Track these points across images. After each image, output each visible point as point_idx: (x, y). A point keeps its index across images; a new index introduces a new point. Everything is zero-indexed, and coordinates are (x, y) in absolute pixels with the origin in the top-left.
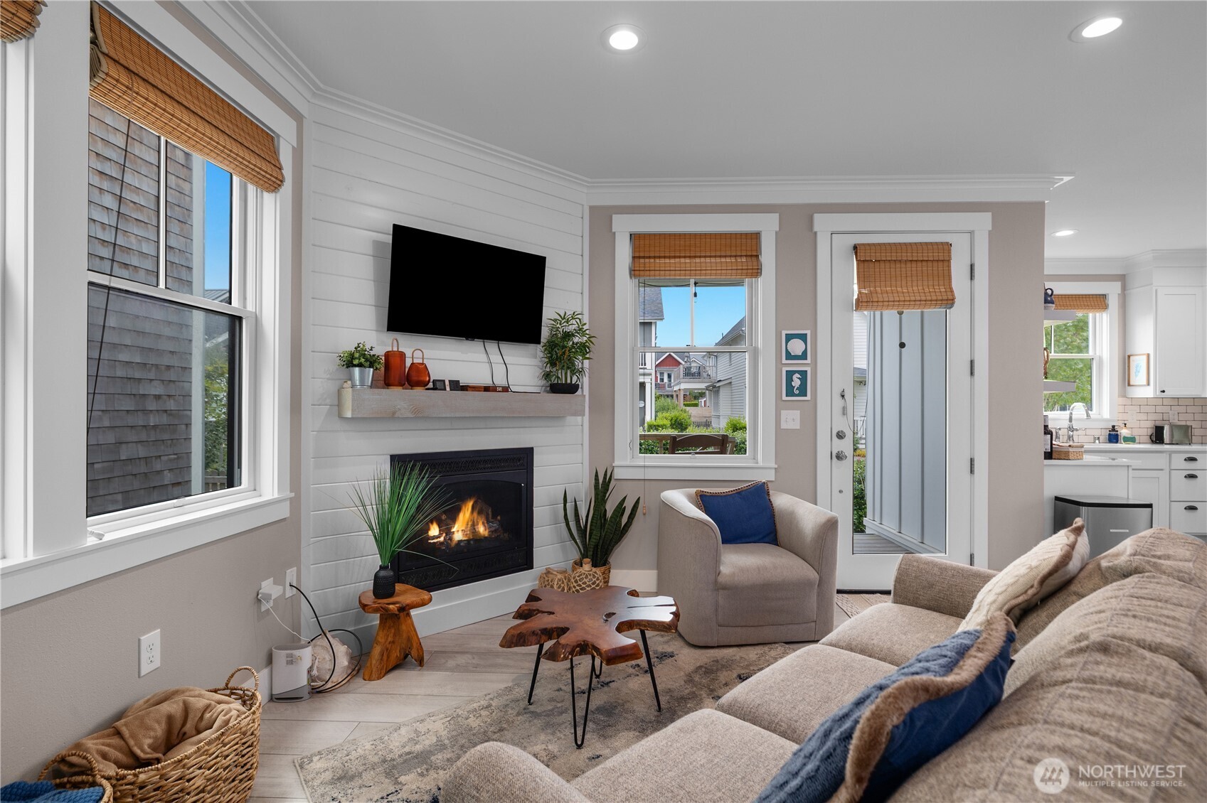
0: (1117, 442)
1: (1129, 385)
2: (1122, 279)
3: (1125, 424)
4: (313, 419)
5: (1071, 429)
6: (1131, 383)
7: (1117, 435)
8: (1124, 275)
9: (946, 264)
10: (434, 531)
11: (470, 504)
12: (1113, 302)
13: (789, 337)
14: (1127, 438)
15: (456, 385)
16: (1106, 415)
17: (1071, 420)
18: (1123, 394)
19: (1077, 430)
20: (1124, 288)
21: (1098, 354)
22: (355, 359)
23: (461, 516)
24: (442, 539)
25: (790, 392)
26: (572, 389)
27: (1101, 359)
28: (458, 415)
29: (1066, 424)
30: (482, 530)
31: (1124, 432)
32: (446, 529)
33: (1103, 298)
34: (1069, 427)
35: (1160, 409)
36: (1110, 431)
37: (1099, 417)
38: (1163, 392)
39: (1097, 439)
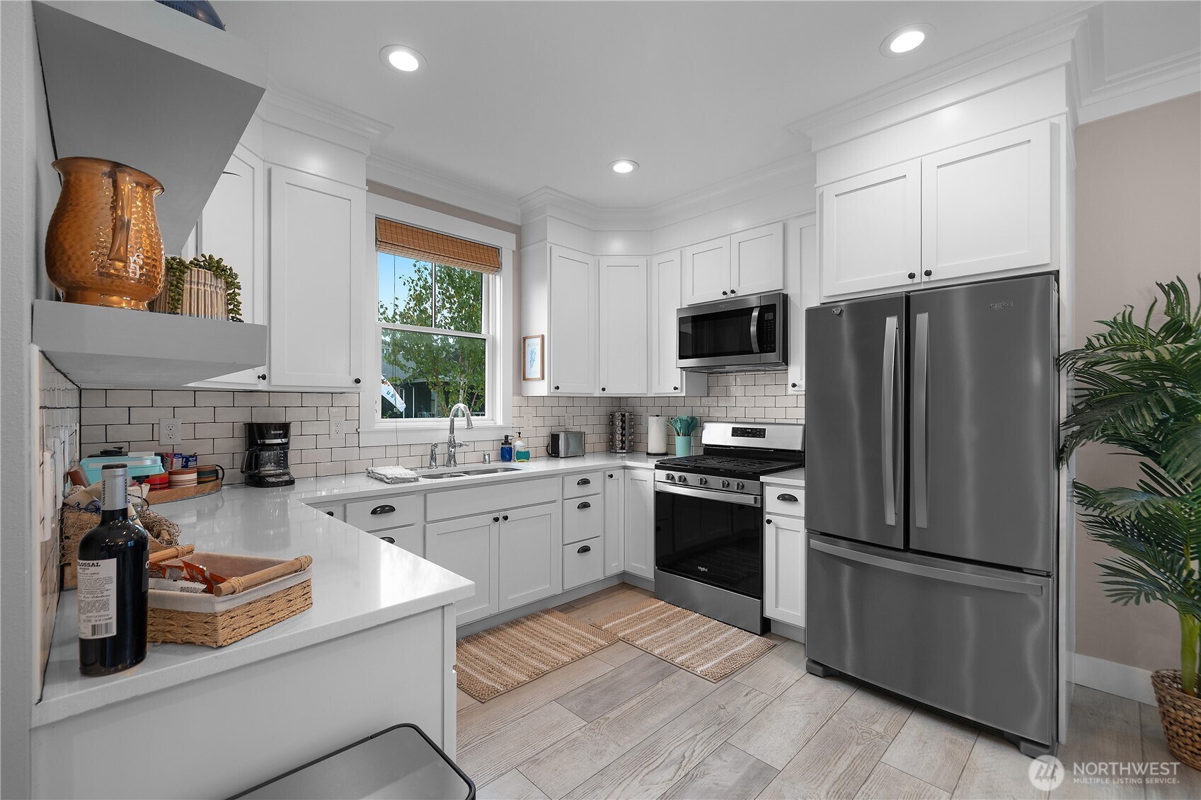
0: (510, 460)
1: (525, 379)
2: (517, 230)
3: (520, 433)
5: (452, 444)
6: (526, 377)
7: (511, 448)
8: (520, 227)
12: (507, 259)
14: (521, 452)
16: (500, 422)
17: (452, 430)
18: (518, 391)
19: (461, 445)
20: (520, 244)
21: (491, 333)
27: (494, 339)
29: (446, 436)
31: (518, 445)
33: (496, 251)
34: (450, 442)
35: (557, 411)
36: (503, 444)
37: (491, 424)
38: (557, 388)
39: (487, 457)
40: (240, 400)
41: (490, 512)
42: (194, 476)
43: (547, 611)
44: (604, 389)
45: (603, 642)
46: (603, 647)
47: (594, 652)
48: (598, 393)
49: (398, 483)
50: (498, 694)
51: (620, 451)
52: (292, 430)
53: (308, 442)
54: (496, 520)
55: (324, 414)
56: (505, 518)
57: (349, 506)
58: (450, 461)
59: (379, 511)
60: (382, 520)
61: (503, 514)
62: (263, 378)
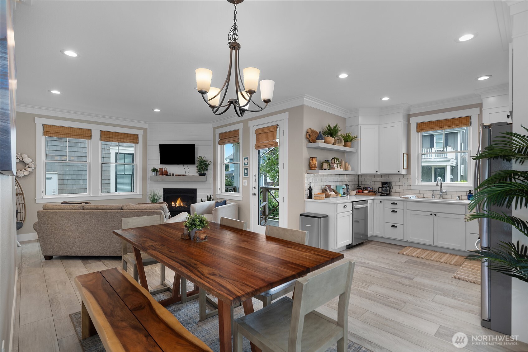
4: (148, 182)
9: (275, 132)
10: (173, 203)
11: (179, 199)
13: (245, 159)
15: (173, 175)
17: (441, 186)
21: (469, 150)
22: (154, 170)
23: (178, 201)
24: (174, 205)
25: (245, 175)
26: (204, 175)
28: (173, 181)
30: (182, 204)
32: (175, 203)
33: (469, 118)
36: (468, 193)
39: (458, 197)
40: (383, 177)
41: (431, 212)
42: (367, 192)
45: (452, 263)
46: (449, 264)
47: (444, 263)
49: (402, 198)
50: (403, 254)
52: (393, 184)
53: (397, 187)
54: (431, 214)
55: (401, 180)
56: (435, 215)
57: (386, 201)
58: (440, 197)
59: (393, 203)
60: (394, 206)
61: (435, 213)
62: (377, 172)
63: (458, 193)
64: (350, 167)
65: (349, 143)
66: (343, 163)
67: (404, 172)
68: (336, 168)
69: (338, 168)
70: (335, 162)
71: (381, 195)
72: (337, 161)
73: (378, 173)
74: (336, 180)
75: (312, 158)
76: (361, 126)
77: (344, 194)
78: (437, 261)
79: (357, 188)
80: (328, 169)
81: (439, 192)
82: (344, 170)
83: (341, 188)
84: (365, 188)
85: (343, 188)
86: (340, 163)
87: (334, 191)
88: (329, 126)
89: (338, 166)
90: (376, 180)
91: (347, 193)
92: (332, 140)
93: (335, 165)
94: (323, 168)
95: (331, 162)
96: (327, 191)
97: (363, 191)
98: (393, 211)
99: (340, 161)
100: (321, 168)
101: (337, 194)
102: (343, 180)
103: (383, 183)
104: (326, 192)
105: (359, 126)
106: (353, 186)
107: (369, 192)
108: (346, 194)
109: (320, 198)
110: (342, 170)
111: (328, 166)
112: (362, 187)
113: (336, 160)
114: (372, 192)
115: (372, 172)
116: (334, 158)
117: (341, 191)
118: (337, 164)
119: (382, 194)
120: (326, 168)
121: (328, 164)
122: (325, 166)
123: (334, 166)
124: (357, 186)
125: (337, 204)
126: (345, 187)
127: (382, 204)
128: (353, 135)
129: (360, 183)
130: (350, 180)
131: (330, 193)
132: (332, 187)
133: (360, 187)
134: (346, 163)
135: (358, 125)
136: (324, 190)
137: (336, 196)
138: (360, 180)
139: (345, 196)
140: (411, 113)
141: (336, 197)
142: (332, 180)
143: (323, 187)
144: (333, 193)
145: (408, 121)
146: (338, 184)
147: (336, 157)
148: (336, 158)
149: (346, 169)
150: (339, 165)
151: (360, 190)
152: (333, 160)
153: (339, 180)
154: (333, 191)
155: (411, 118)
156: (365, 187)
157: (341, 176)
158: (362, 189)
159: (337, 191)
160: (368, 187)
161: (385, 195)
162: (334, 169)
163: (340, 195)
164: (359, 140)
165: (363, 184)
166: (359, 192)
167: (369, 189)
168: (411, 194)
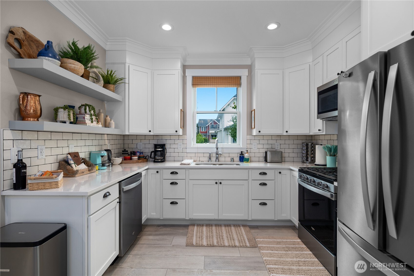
1: (252, 128)
2: (250, 67)
3: (247, 151)
7: (244, 157)
8: (251, 65)
12: (244, 81)
14: (246, 159)
16: (241, 146)
17: (217, 148)
18: (250, 133)
20: (251, 73)
21: (239, 111)
27: (240, 113)
29: (214, 150)
31: (246, 156)
33: (239, 78)
34: (216, 153)
35: (270, 142)
36: (240, 155)
37: (238, 146)
38: (260, 132)
39: (232, 160)
40: (155, 138)
41: (215, 180)
42: (137, 157)
43: (244, 226)
44: (287, 132)
45: (248, 245)
46: (246, 247)
47: (241, 247)
48: (285, 134)
49: (183, 165)
50: (192, 245)
51: (306, 162)
52: (167, 146)
53: (172, 150)
54: (216, 183)
55: (177, 142)
56: (221, 183)
57: (164, 170)
58: (216, 160)
59: (172, 173)
60: (174, 176)
61: (220, 181)
62: (150, 131)
63: (231, 155)
64: (114, 123)
65: (111, 86)
66: (102, 116)
67: (180, 132)
68: (88, 121)
69: (92, 122)
70: (86, 112)
71: (155, 162)
72: (90, 111)
73: (151, 133)
74: (88, 143)
75: (26, 93)
76: (129, 66)
77: (103, 165)
78: (233, 247)
79: (123, 154)
80: (71, 123)
81: (215, 154)
82: (103, 127)
83: (98, 157)
84: (134, 153)
85: (102, 156)
86: (97, 116)
87: (84, 161)
88: (74, 44)
89: (92, 119)
90: (147, 142)
91: (108, 163)
92: (80, 67)
93: (87, 117)
94: (58, 120)
95: (80, 112)
96: (69, 164)
97: (131, 157)
98: (172, 183)
99: (97, 112)
100: (55, 119)
101: (90, 168)
102: (101, 142)
103: (156, 146)
104: (68, 167)
105: (127, 65)
106: (116, 151)
107: (139, 158)
108: (107, 165)
109: (48, 185)
110: (100, 125)
111: (69, 115)
112: (129, 152)
113: (89, 108)
114: (143, 158)
115: (143, 131)
116: (86, 105)
117: (99, 161)
118: (91, 115)
119: (156, 160)
120: (66, 119)
121: (69, 112)
122: (63, 115)
123: (84, 118)
124: (123, 151)
125: (88, 197)
126: (105, 154)
127: (158, 175)
128: (117, 75)
129: (126, 146)
130: (112, 142)
131: (75, 167)
132: (82, 156)
133: (127, 151)
134: (107, 116)
135: (124, 64)
136: (63, 163)
137: (89, 170)
138: (126, 142)
139: (105, 168)
140: (187, 64)
141: (89, 172)
142: (82, 143)
143: (61, 157)
144: (83, 166)
145: (184, 72)
146: (94, 149)
147: (88, 104)
148: (89, 106)
149: (106, 125)
150: (94, 117)
151: (127, 156)
152: (83, 108)
153: (96, 142)
154: (82, 162)
155: (186, 70)
156: (133, 151)
157: (98, 137)
158: (130, 153)
159: (92, 162)
160: (137, 152)
161: (159, 160)
162: (84, 123)
163: (97, 167)
164: (127, 85)
165: (131, 147)
166: (125, 159)
167: (138, 154)
168: (187, 158)
